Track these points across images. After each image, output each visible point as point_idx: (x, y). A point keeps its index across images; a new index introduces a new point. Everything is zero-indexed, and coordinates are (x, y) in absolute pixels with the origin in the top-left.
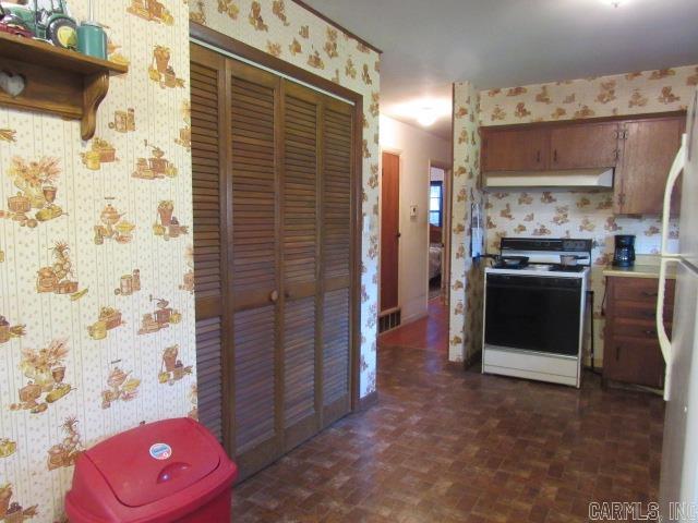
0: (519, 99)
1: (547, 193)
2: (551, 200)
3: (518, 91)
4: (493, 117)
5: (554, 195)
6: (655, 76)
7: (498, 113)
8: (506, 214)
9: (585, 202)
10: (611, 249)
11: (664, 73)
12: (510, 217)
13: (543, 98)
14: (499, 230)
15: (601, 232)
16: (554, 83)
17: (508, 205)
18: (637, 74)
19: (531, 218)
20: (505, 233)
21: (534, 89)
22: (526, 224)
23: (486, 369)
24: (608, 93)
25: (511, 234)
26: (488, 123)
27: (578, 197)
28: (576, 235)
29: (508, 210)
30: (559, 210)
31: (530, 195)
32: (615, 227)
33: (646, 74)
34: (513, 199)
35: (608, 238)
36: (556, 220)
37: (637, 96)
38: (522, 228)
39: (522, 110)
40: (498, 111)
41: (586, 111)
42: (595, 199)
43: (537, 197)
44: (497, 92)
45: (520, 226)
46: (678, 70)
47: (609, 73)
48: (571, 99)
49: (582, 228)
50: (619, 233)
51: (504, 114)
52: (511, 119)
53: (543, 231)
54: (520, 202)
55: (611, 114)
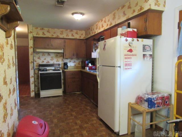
0: (43, 31)
1: (49, 53)
2: (50, 55)
3: (42, 29)
4: (36, 35)
5: (50, 54)
6: (70, 31)
7: (37, 34)
8: (39, 58)
9: (57, 56)
10: (63, 66)
11: (72, 31)
12: (40, 59)
13: (48, 32)
14: (37, 62)
15: (61, 62)
16: (51, 29)
17: (39, 56)
18: (67, 30)
19: (45, 59)
20: (39, 63)
21: (46, 29)
22: (44, 61)
23: (41, 96)
24: (62, 33)
25: (41, 63)
26: (35, 35)
27: (56, 54)
28: (55, 63)
29: (40, 57)
30: (52, 57)
31: (45, 54)
32: (63, 61)
33: (69, 30)
34: (41, 55)
35: (62, 63)
36: (51, 60)
37: (67, 35)
38: (43, 62)
39: (43, 34)
40: (38, 33)
41: (58, 36)
42: (59, 55)
43: (46, 54)
44: (37, 28)
45: (43, 61)
46: (74, 31)
47: (62, 29)
48: (55, 33)
49: (57, 61)
50: (64, 62)
51: (39, 34)
52: (41, 35)
53: (48, 62)
54: (42, 55)
55: (63, 37)
